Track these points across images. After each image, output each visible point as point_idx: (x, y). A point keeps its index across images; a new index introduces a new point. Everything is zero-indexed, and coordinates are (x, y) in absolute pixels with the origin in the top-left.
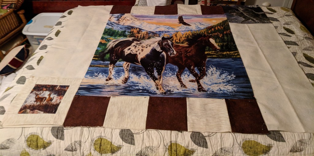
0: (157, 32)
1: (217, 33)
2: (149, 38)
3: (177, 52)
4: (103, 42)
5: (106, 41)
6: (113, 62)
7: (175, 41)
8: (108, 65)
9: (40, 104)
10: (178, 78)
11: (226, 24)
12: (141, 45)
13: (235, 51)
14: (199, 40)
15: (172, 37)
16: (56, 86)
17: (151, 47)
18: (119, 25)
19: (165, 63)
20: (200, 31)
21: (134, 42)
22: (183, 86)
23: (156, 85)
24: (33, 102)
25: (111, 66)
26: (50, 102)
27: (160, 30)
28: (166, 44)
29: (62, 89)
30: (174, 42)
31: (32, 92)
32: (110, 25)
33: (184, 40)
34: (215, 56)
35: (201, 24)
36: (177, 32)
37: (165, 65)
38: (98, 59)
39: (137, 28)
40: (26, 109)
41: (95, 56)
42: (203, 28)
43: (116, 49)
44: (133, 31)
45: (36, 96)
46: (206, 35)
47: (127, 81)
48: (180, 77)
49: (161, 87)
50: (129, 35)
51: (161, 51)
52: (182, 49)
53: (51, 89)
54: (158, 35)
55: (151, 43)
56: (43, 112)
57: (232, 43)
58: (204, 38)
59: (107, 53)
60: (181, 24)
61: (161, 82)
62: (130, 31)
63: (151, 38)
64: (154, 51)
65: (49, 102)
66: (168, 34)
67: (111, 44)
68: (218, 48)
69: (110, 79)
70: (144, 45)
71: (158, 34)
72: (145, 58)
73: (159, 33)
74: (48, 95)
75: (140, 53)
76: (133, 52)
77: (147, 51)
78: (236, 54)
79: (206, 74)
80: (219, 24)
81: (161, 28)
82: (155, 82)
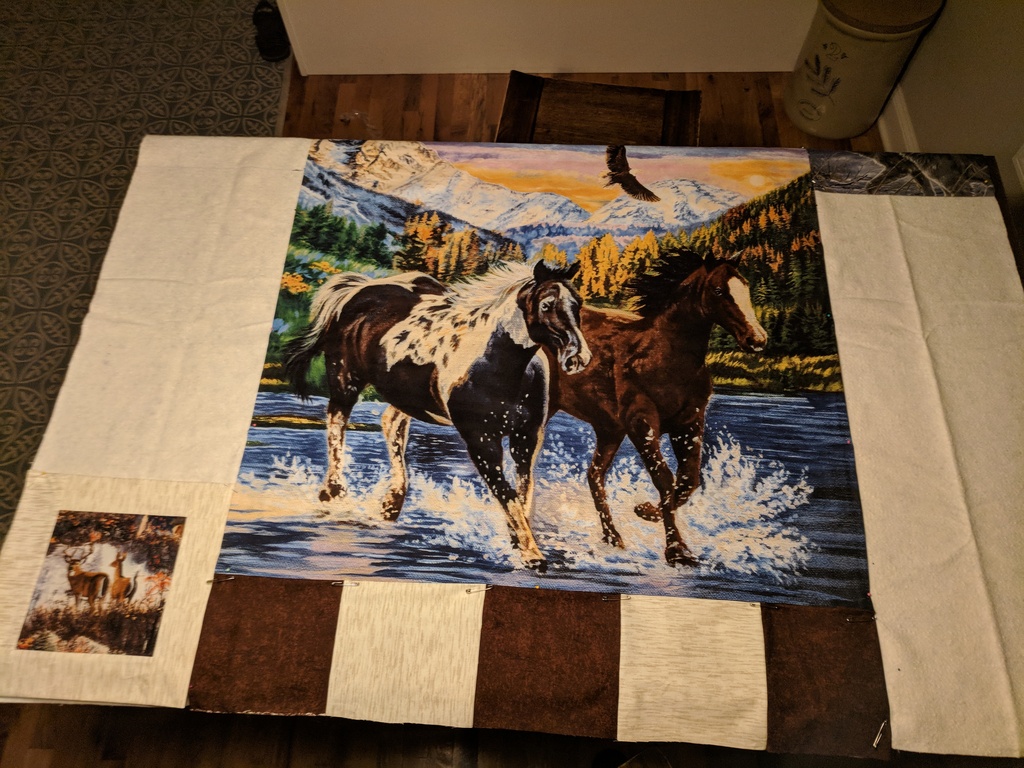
0: (513, 231)
1: (762, 244)
2: (482, 269)
3: (594, 349)
4: (297, 286)
5: (306, 280)
6: (342, 403)
7: (590, 288)
8: (323, 416)
9: (92, 609)
10: (594, 488)
11: (802, 201)
12: (452, 312)
13: (824, 354)
14: (685, 283)
15: (576, 267)
16: (134, 519)
17: (490, 319)
18: (355, 187)
19: (546, 410)
20: (694, 235)
21: (419, 301)
22: (610, 539)
23: (509, 525)
24: (64, 597)
25: (336, 419)
26: (127, 599)
27: (528, 223)
28: (550, 307)
29: (160, 533)
30: (583, 293)
31: (51, 549)
32: (315, 189)
33: (625, 285)
34: (743, 382)
35: (699, 190)
36: (599, 235)
37: (545, 420)
38: (280, 382)
39: (430, 213)
40: (42, 630)
41: (268, 365)
42: (705, 218)
43: (349, 328)
44: (416, 234)
45: (70, 569)
46: (718, 257)
47: (399, 509)
48: (603, 485)
49: (529, 533)
50: (398, 253)
51: (531, 343)
52: (616, 334)
53: (118, 532)
54: (518, 248)
55: (490, 297)
56: (105, 649)
57: (820, 308)
58: (709, 272)
59: (314, 351)
60: (618, 186)
61: (528, 506)
62: (401, 232)
63: (491, 266)
64: (501, 342)
65: (121, 601)
66: (562, 247)
67: (327, 302)
68: (761, 334)
69: (336, 490)
70: (461, 310)
71: (521, 244)
72: (466, 384)
73: (523, 240)
74: (114, 564)
75: (445, 360)
76: (420, 355)
77: (475, 346)
78: (827, 373)
79: (702, 479)
80: (774, 193)
81: (531, 208)
82: (506, 508)
